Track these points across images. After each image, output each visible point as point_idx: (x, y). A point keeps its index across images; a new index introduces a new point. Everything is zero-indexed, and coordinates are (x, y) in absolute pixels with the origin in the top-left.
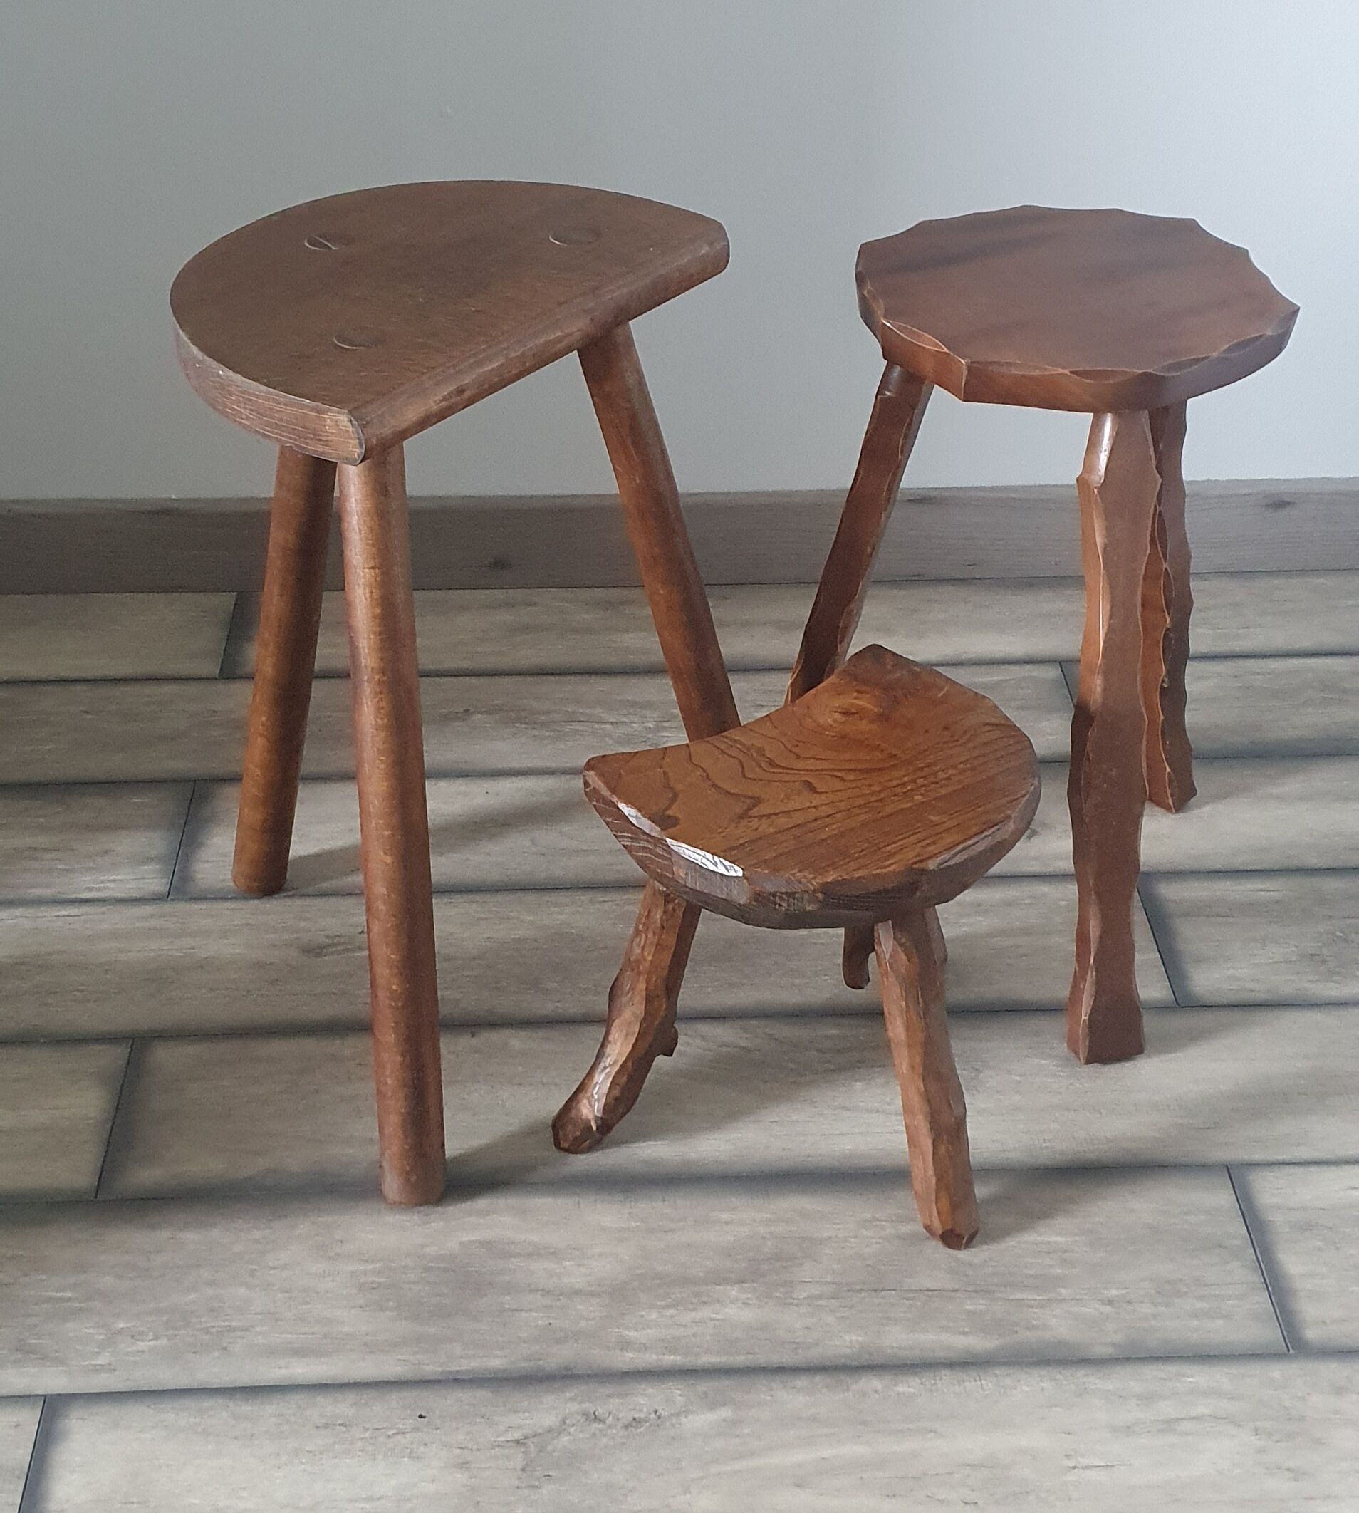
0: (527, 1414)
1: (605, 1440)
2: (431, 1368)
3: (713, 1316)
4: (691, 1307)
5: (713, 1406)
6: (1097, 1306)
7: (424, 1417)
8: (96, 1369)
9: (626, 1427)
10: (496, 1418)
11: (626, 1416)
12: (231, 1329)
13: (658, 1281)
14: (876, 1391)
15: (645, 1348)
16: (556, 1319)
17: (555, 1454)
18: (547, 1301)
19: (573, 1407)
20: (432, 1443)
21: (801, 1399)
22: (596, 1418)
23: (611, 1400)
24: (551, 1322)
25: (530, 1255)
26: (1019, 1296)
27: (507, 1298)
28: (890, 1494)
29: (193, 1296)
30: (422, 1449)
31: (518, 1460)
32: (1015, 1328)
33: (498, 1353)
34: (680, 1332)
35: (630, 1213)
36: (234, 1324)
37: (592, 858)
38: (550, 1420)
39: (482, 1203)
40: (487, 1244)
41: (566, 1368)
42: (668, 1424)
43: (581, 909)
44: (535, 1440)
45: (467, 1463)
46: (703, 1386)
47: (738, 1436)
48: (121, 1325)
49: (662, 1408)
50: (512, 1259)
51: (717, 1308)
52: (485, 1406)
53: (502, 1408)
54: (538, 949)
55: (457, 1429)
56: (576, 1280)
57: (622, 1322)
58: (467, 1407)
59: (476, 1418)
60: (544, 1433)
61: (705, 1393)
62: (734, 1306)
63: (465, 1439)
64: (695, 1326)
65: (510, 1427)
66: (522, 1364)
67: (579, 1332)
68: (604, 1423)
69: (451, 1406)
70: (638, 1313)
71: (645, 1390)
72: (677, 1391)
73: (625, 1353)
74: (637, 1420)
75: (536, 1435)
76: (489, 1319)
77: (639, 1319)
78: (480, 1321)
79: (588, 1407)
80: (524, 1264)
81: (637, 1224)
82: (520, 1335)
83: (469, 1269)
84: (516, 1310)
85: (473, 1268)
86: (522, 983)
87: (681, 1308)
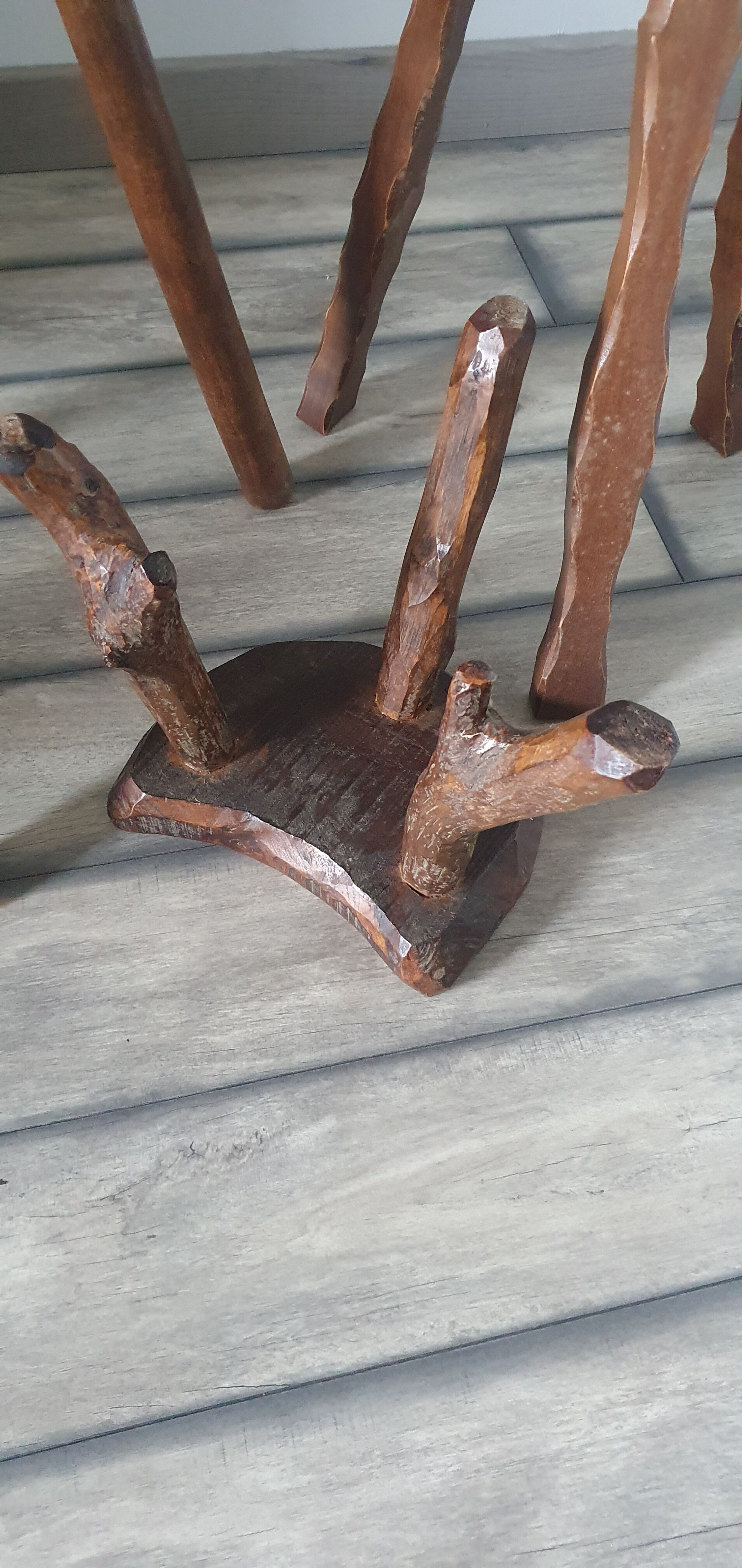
0: (118, 1160)
1: (207, 1180)
2: (5, 1120)
3: (299, 1002)
4: (274, 995)
5: (316, 1117)
6: (674, 932)
7: (6, 1182)
9: (228, 1158)
10: (85, 1171)
11: (226, 1144)
13: (236, 969)
14: (479, 1069)
15: (232, 1055)
16: (134, 1033)
17: (154, 1207)
18: (119, 1012)
19: (167, 1142)
20: (18, 1215)
21: (405, 1091)
22: (195, 1154)
23: (207, 1127)
24: (128, 1037)
25: (94, 957)
26: (597, 931)
27: (77, 1014)
28: (516, 1197)
30: (7, 1224)
31: (116, 1223)
32: (602, 970)
33: (77, 1086)
34: (265, 1029)
35: (195, 890)
38: (143, 1164)
39: (33, 899)
40: (46, 950)
41: (153, 1094)
42: (271, 1147)
44: (131, 1192)
45: (60, 1234)
46: (303, 1092)
47: (347, 1150)
49: (262, 1128)
50: (77, 965)
51: (303, 992)
52: (71, 1157)
53: (90, 1157)
54: (53, 583)
55: (43, 1192)
56: (149, 981)
57: (206, 1025)
58: (51, 1161)
59: (63, 1174)
60: (141, 1181)
61: (305, 1101)
62: (319, 987)
63: (54, 1204)
64: (283, 1018)
65: (102, 1180)
66: (104, 1097)
67: (160, 1045)
68: (204, 1157)
69: (33, 1162)
70: (222, 1011)
71: (241, 1109)
72: (275, 1104)
73: (214, 1065)
74: (239, 1148)
75: (132, 1185)
76: (61, 1044)
77: (222, 1019)
78: (51, 1048)
79: (184, 1139)
80: (90, 969)
81: (205, 902)
82: (97, 1060)
83: (31, 984)
84: (89, 1029)
85: (35, 981)
86: (41, 626)
87: (265, 999)
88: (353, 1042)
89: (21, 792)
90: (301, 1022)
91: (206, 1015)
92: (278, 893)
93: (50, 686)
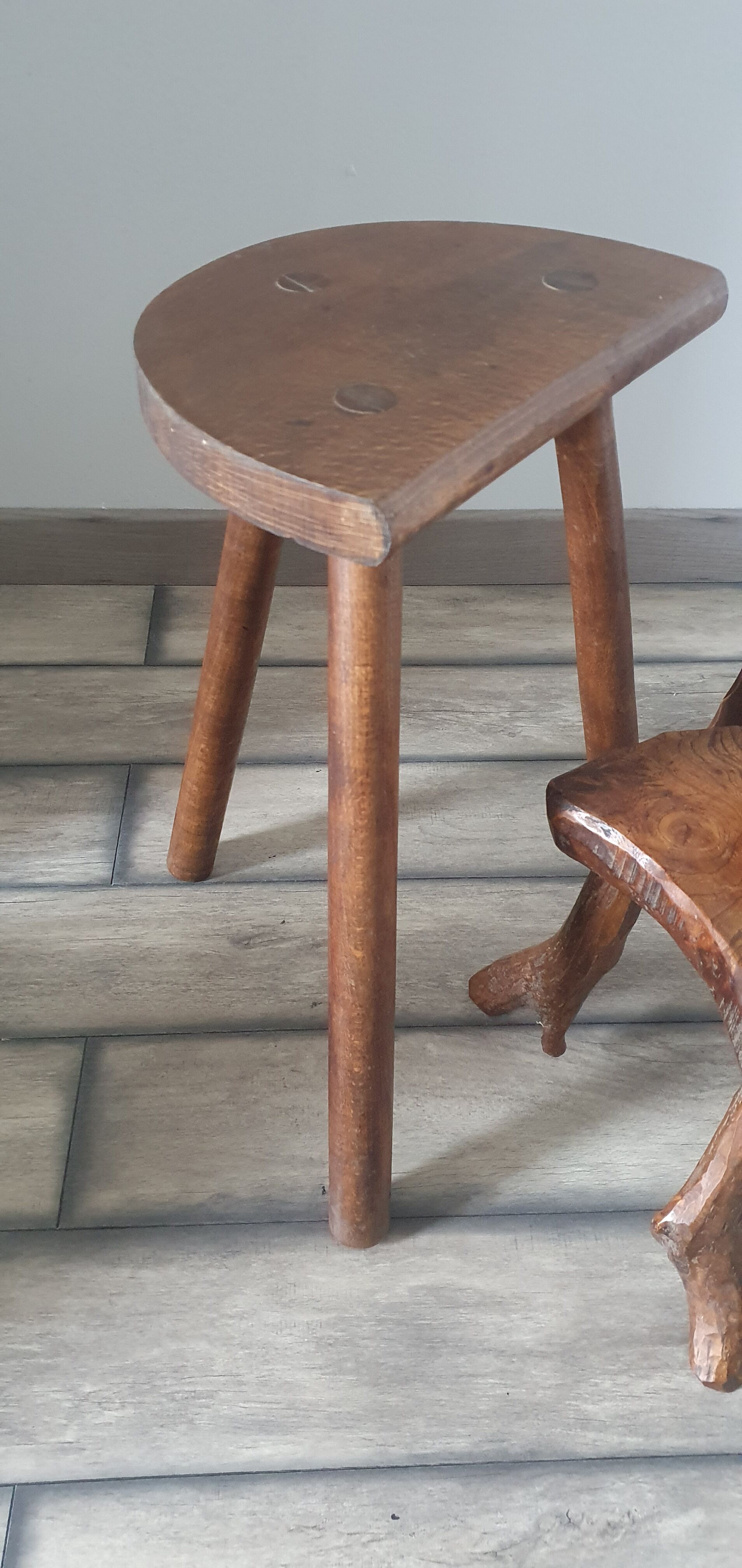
0: (500, 1516)
1: (584, 1553)
2: (397, 1453)
3: (666, 1384)
4: (642, 1372)
5: (685, 1507)
7: (398, 1518)
8: (64, 1449)
9: (603, 1534)
10: (470, 1521)
11: (601, 1518)
12: (196, 1395)
13: (605, 1340)
15: (603, 1427)
16: (513, 1387)
18: (500, 1363)
19: (545, 1506)
20: (409, 1554)
22: (570, 1523)
23: (582, 1497)
24: (508, 1390)
25: (477, 1305)
27: (462, 1359)
29: (156, 1352)
30: (399, 1563)
33: (462, 1431)
34: (635, 1406)
35: (566, 1255)
36: (199, 1388)
37: (473, 847)
38: (522, 1524)
39: (423, 1239)
40: (434, 1290)
41: (532, 1452)
42: (644, 1531)
43: (471, 901)
44: (513, 1551)
46: (672, 1478)
47: (716, 1549)
48: (88, 1389)
49: (634, 1508)
50: (461, 1310)
51: (669, 1374)
52: (457, 1504)
53: (474, 1507)
54: (439, 943)
55: (431, 1536)
56: (526, 1338)
57: (579, 1391)
58: (439, 1505)
59: (449, 1520)
60: (521, 1542)
61: (674, 1488)
62: (684, 1372)
63: (441, 1550)
64: (651, 1398)
65: (485, 1533)
66: (487, 1447)
67: (537, 1404)
68: (579, 1528)
69: (422, 1502)
70: (593, 1380)
71: (614, 1484)
72: (645, 1485)
73: (587, 1434)
74: (612, 1524)
75: (513, 1545)
76: (447, 1387)
77: (594, 1388)
78: (439, 1389)
79: (560, 1505)
80: (473, 1316)
81: (575, 1268)
82: (480, 1408)
83: (420, 1322)
84: (470, 1375)
85: (425, 1320)
86: (429, 980)
87: (633, 1375)
88: (718, 1435)
89: (413, 1135)
90: (668, 1405)
91: (579, 1382)
92: (643, 1270)
93: (437, 1037)
